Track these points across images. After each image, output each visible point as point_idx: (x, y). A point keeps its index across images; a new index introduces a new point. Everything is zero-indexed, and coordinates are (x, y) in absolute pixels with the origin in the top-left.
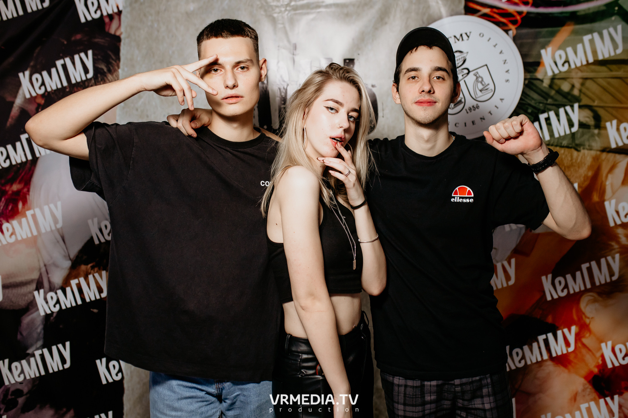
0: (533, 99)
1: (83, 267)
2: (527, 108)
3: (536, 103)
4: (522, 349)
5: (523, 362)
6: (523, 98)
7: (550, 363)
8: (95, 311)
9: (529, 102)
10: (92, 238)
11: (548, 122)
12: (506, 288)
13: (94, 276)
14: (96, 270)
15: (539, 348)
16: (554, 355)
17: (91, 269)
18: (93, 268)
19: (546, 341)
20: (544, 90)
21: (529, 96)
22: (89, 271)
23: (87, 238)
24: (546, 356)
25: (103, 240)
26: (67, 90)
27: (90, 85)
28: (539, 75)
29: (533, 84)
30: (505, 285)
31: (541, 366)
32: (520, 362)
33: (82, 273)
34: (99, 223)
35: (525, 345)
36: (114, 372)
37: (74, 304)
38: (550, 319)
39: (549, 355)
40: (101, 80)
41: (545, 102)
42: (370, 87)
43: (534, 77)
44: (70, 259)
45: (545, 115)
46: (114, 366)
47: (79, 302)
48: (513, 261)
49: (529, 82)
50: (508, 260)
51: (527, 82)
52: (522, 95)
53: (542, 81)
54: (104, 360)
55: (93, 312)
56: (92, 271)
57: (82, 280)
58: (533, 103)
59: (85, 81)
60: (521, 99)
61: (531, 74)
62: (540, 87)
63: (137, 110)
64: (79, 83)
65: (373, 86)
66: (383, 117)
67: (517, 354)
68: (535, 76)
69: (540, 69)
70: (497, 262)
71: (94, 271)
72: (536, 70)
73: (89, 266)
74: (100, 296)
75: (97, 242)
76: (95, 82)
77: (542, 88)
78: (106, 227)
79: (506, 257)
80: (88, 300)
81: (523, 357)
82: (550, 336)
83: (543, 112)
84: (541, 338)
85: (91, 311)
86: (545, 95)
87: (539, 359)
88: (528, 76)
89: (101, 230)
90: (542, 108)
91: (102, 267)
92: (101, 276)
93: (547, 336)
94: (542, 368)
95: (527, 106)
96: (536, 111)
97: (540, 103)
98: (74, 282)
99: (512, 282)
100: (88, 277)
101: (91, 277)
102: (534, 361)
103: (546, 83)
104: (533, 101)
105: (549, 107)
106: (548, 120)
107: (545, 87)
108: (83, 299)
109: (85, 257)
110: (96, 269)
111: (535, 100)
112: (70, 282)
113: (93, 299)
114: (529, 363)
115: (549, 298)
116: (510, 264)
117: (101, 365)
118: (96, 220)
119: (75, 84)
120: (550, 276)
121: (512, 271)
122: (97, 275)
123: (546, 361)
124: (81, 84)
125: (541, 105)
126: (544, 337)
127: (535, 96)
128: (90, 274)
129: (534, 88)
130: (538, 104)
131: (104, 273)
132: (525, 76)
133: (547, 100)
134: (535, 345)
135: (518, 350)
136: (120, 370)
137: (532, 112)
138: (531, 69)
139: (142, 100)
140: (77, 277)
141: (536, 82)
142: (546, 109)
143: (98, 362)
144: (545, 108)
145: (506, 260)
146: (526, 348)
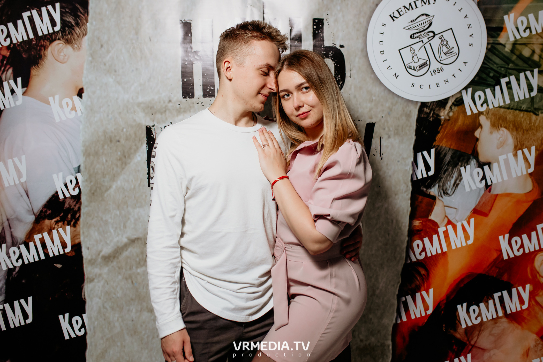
0: (495, 63)
1: (47, 222)
2: (490, 72)
3: (498, 67)
4: (479, 306)
5: (479, 319)
6: (486, 62)
7: (504, 320)
8: (59, 266)
9: (491, 66)
10: (57, 193)
11: (509, 85)
12: (465, 246)
13: (58, 231)
14: (60, 226)
15: (495, 305)
16: (509, 312)
17: (55, 224)
18: (57, 222)
19: (501, 299)
20: (506, 54)
21: (491, 60)
22: (54, 226)
23: (52, 193)
24: (501, 314)
25: (68, 195)
26: (34, 43)
27: (57, 38)
28: (502, 40)
29: (495, 48)
30: (464, 244)
31: (496, 323)
32: (476, 319)
33: (45, 228)
34: (64, 178)
35: (481, 302)
36: (76, 327)
37: (37, 259)
38: (505, 278)
39: (503, 311)
40: (69, 33)
41: (507, 66)
42: (338, 47)
43: (496, 42)
44: (34, 214)
45: (506, 79)
46: (77, 322)
47: (43, 257)
48: (472, 220)
49: (492, 46)
50: (467, 220)
51: (489, 46)
52: (484, 59)
53: (504, 46)
54: (67, 315)
55: (56, 267)
56: (56, 226)
57: (46, 235)
58: (495, 67)
59: (52, 34)
60: (484, 63)
61: (494, 39)
62: (502, 51)
63: (105, 64)
64: (46, 35)
65: (342, 46)
66: (350, 77)
67: (474, 311)
68: (498, 41)
69: (503, 34)
70: (457, 222)
71: (58, 226)
72: (499, 35)
73: (54, 220)
74: (64, 251)
75: (61, 197)
76: (62, 35)
77: (504, 53)
78: (71, 182)
79: (466, 216)
80: (51, 255)
81: (480, 314)
82: (505, 293)
83: (504, 76)
84: (497, 295)
85: (54, 266)
86: (506, 59)
87: (495, 316)
88: (491, 41)
89: (66, 185)
90: (503, 73)
91: (66, 222)
92: (65, 231)
93: (502, 293)
94: (498, 324)
95: (489, 70)
96: (498, 75)
97: (502, 67)
98: (37, 237)
99: (470, 242)
100: (52, 232)
101: (54, 232)
102: (490, 318)
103: (508, 48)
104: (495, 66)
105: (510, 71)
106: (508, 83)
107: (507, 52)
108: (46, 254)
109: (49, 212)
110: (60, 224)
111: (497, 64)
112: (34, 237)
113: (57, 254)
114: (485, 320)
115: (505, 257)
116: (469, 223)
117: (64, 320)
118: (61, 174)
119: (41, 36)
120: (507, 236)
121: (471, 231)
122: (61, 230)
123: (501, 317)
124: (48, 36)
125: (503, 69)
126: (499, 294)
127: (498, 60)
128: (54, 229)
129: (497, 52)
130: (499, 68)
131: (68, 228)
132: (488, 40)
133: (508, 65)
134: (491, 302)
135: (475, 307)
136: (83, 326)
137: (494, 75)
138: (494, 34)
139: (110, 54)
140: (40, 232)
141: (499, 47)
142: (507, 74)
143: (61, 317)
144: (506, 72)
145: (466, 220)
146: (482, 305)
